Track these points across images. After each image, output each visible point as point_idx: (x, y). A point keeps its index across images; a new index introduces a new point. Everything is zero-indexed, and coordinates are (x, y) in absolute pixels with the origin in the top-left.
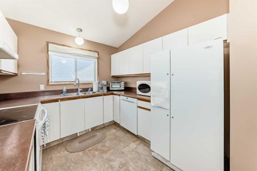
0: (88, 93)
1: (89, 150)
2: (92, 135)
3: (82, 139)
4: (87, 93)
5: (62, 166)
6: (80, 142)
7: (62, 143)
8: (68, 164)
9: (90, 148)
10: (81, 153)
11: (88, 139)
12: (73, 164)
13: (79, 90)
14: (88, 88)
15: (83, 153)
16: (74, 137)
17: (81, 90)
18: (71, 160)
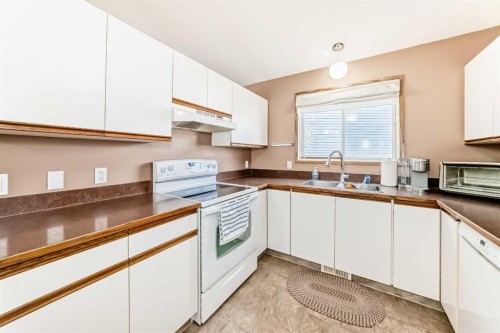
0: (362, 187)
1: (311, 316)
2: (345, 290)
3: (322, 282)
4: (358, 185)
5: (263, 298)
6: (313, 286)
7: (295, 265)
8: (269, 303)
9: (316, 314)
10: (296, 306)
11: (331, 292)
12: (272, 311)
13: (343, 176)
14: (364, 175)
15: (298, 309)
16: (313, 270)
17: (346, 176)
18: (277, 302)
